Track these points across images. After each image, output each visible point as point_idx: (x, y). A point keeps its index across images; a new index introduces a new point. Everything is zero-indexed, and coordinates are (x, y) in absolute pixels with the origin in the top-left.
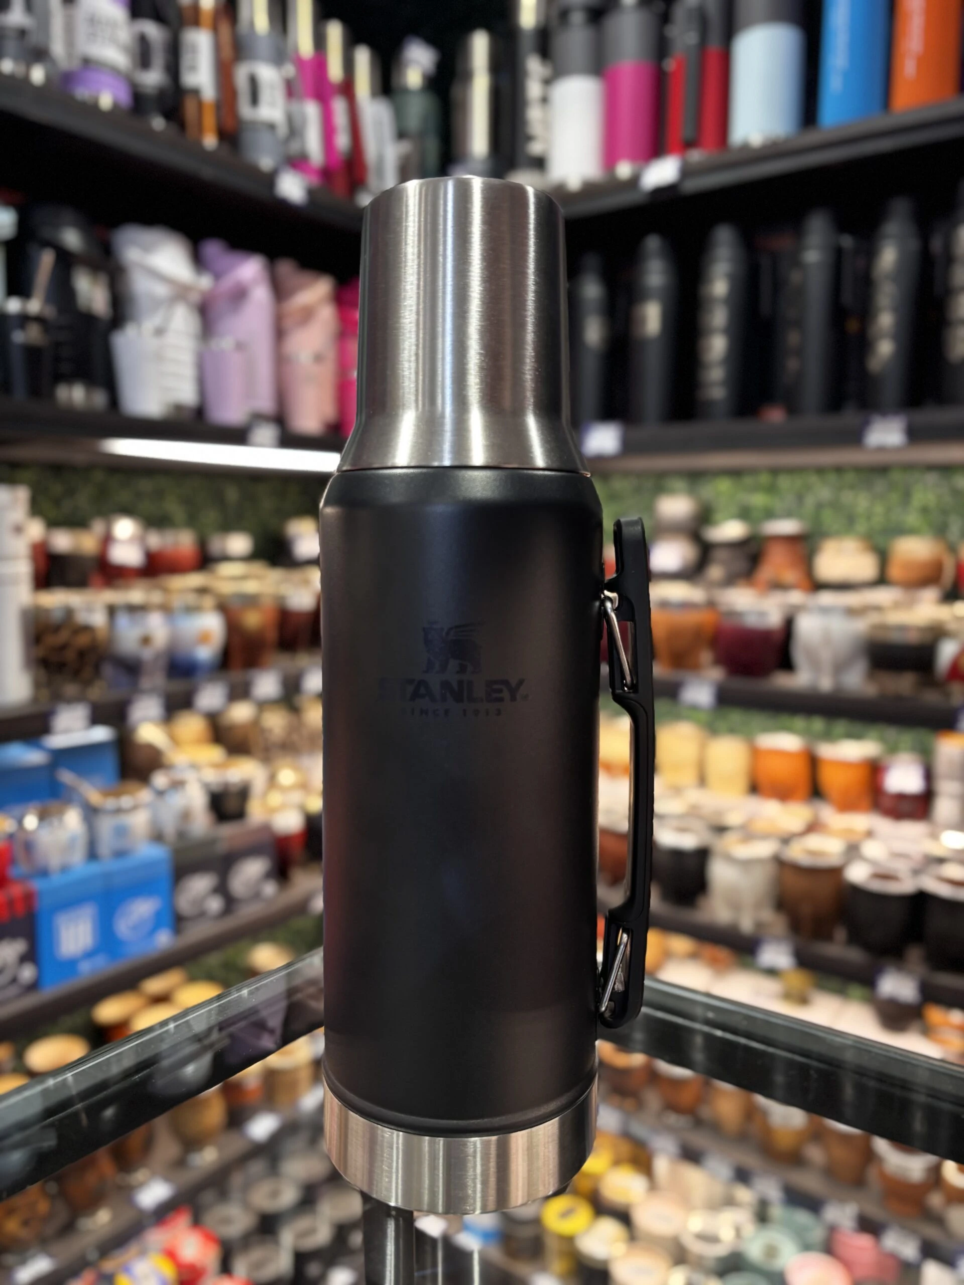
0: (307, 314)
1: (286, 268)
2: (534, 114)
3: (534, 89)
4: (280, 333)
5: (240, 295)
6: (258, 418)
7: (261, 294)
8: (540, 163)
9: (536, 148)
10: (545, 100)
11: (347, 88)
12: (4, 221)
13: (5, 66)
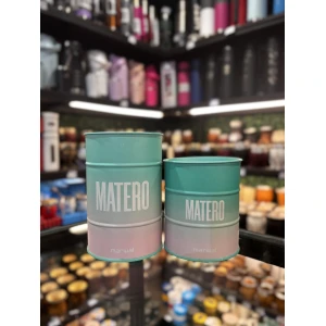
0: (137, 74)
1: (132, 62)
2: (196, 19)
3: (196, 12)
4: (129, 78)
5: (119, 68)
6: (123, 99)
7: (124, 68)
8: (198, 32)
9: (197, 28)
10: (199, 15)
11: (148, 16)
12: (58, 46)
13: (60, 8)
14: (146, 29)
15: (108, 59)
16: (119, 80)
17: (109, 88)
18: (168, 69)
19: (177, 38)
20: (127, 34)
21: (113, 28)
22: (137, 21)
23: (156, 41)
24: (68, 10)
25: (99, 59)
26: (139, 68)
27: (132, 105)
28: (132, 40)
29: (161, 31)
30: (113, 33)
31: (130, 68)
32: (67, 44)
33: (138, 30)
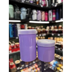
12: (26, 10)
13: (27, 1)
14: (45, 3)
15: (37, 11)
16: (39, 16)
17: (37, 18)
18: (50, 12)
19: (52, 4)
20: (41, 5)
21: (38, 4)
22: (43, 2)
23: (47, 6)
24: (28, 2)
25: (35, 11)
26: (43, 12)
27: (42, 21)
28: (42, 6)
29: (49, 3)
30: (38, 5)
31: (41, 12)
32: (28, 9)
33: (43, 4)
